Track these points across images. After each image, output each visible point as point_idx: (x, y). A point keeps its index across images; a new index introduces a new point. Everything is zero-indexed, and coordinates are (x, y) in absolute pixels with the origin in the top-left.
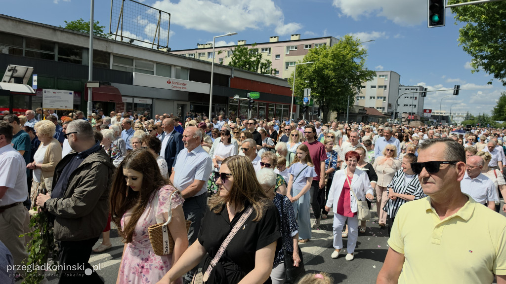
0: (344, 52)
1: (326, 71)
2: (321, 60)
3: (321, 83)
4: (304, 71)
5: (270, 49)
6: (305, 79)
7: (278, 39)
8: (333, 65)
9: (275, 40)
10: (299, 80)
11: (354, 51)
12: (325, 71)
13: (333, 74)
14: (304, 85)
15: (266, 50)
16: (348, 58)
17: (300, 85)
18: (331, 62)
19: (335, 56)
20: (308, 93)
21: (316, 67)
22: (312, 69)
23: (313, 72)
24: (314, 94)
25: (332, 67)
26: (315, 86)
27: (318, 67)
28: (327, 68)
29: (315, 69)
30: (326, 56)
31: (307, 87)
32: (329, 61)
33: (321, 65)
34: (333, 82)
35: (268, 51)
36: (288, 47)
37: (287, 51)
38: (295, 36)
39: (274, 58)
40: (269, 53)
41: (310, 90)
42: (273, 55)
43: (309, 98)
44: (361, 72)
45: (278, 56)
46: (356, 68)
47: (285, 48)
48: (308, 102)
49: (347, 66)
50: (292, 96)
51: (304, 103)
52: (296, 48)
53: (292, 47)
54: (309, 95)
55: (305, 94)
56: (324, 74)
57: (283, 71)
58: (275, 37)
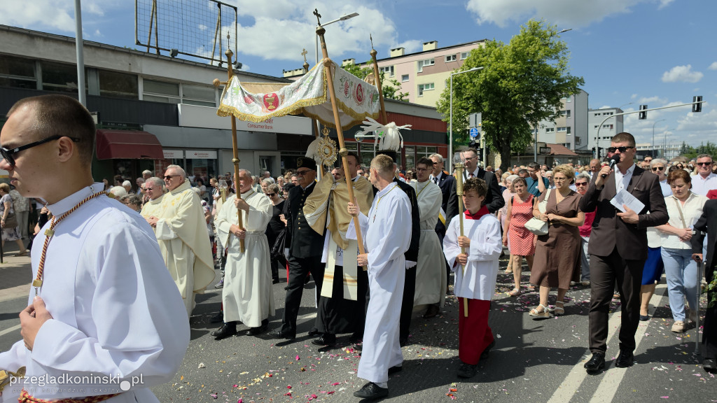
0: (531, 49)
1: (505, 82)
2: (495, 65)
3: (496, 102)
4: (465, 87)
5: (392, 68)
6: (468, 99)
7: (403, 52)
8: (516, 71)
9: (399, 53)
10: (459, 103)
11: (547, 45)
12: (501, 83)
13: (517, 86)
14: (467, 109)
15: (387, 69)
16: (539, 57)
17: (460, 110)
18: (512, 66)
19: (518, 56)
20: (476, 123)
21: (486, 76)
22: (478, 81)
23: (482, 86)
24: (485, 122)
25: (513, 74)
26: (486, 109)
27: (491, 76)
28: (504, 77)
29: (485, 82)
30: (499, 58)
31: (473, 111)
32: (506, 63)
33: (495, 74)
34: (515, 100)
35: (390, 71)
36: (420, 63)
37: (420, 69)
38: (429, 44)
39: (400, 80)
40: (392, 74)
41: (479, 115)
42: (397, 76)
43: (480, 130)
44: (559, 80)
45: (405, 77)
46: (553, 73)
47: (416, 63)
48: (478, 137)
49: (538, 70)
50: (450, 129)
51: (472, 139)
52: (433, 62)
53: (427, 61)
54: (480, 124)
55: (472, 123)
56: (500, 88)
57: (415, 99)
58: (399, 49)
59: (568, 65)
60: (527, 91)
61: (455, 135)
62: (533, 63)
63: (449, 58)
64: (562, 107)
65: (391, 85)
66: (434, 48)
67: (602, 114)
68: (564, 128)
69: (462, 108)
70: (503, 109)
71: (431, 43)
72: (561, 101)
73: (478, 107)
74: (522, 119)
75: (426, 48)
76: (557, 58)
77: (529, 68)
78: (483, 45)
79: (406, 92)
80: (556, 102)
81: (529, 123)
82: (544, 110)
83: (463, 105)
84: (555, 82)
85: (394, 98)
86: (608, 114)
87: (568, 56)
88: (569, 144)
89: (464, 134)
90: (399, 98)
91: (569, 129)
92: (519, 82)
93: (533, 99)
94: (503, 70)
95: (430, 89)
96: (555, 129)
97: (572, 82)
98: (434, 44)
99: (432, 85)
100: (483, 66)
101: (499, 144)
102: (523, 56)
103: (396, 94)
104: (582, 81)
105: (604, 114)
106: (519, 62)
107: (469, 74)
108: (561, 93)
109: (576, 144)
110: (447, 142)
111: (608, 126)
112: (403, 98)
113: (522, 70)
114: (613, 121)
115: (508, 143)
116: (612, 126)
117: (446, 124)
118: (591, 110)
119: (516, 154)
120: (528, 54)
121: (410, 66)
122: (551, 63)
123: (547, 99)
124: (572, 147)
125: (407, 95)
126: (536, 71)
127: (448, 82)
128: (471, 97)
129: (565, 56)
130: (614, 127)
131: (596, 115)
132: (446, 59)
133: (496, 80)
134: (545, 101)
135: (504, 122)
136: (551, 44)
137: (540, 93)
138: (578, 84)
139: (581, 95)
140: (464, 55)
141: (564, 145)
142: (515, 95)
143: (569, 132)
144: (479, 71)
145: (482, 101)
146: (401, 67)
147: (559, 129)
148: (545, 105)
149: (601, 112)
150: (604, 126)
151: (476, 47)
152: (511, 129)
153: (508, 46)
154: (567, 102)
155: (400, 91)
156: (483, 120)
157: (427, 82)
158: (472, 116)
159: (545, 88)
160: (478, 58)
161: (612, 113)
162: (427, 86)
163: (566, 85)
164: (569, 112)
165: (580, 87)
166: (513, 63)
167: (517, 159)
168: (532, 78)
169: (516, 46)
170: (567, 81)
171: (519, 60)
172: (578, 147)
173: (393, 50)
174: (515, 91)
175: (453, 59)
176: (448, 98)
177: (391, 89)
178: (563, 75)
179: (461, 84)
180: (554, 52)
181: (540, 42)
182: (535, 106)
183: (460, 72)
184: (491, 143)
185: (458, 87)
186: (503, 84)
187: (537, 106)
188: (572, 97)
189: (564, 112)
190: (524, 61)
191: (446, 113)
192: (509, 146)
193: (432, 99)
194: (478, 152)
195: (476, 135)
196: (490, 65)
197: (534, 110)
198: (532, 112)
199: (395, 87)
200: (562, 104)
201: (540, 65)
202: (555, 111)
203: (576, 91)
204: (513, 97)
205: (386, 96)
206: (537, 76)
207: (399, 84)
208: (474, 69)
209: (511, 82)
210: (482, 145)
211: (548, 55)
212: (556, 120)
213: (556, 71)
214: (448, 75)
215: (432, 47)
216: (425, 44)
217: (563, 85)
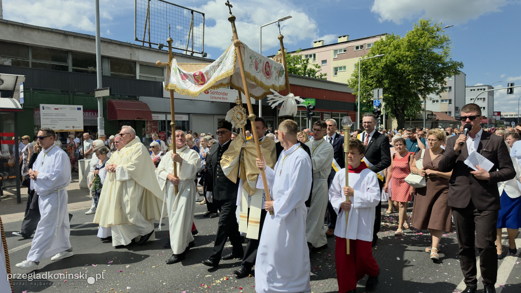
0: (422, 41)
1: (401, 65)
2: (393, 53)
3: (394, 81)
4: (369, 69)
5: (315, 55)
6: (372, 78)
7: (323, 43)
9: (320, 44)
10: (366, 81)
11: (434, 38)
12: (398, 66)
13: (410, 68)
15: (311, 56)
16: (427, 47)
18: (407, 53)
19: (411, 46)
20: (378, 96)
21: (386, 61)
22: (381, 65)
23: (383, 68)
26: (386, 86)
27: (390, 61)
28: (400, 62)
29: (386, 65)
30: (398, 47)
31: (376, 87)
32: (403, 52)
33: (393, 59)
34: (409, 79)
35: (313, 57)
36: (336, 51)
37: (335, 56)
38: (342, 37)
39: (320, 64)
40: (314, 59)
41: (381, 90)
42: (318, 61)
43: (381, 101)
44: (443, 64)
45: (324, 62)
46: (439, 59)
47: (332, 51)
48: (380, 106)
49: (427, 57)
50: (358, 100)
51: (375, 108)
52: (345, 51)
53: (340, 50)
54: (381, 96)
55: (375, 96)
56: (397, 70)
57: (331, 78)
58: (319, 41)
59: (450, 53)
60: (419, 72)
61: (362, 105)
62: (423, 51)
63: (357, 48)
64: (445, 84)
65: (313, 68)
66: (346, 40)
67: (476, 90)
68: (446, 100)
69: (368, 85)
70: (399, 86)
71: (344, 36)
72: (445, 79)
73: (380, 83)
74: (414, 92)
75: (340, 40)
76: (442, 47)
77: (420, 55)
78: (384, 38)
79: (325, 73)
80: (441, 81)
81: (420, 96)
82: (432, 86)
83: (368, 82)
84: (440, 65)
85: (316, 77)
86: (481, 89)
87: (450, 46)
88: (450, 112)
89: (369, 104)
90: (320, 77)
91: (450, 101)
92: (412, 65)
93: (422, 78)
94: (400, 57)
95: (343, 70)
96: (440, 101)
97: (454, 65)
98: (346, 37)
99: (345, 67)
100: (384, 53)
101: (396, 112)
102: (416, 46)
103: (317, 75)
104: (461, 65)
105: (478, 90)
106: (413, 50)
107: (373, 60)
108: (445, 73)
109: (455, 112)
110: (356, 110)
111: (481, 99)
112: (322, 77)
113: (415, 57)
114: (485, 95)
115: (403, 111)
116: (484, 99)
117: (355, 96)
118: (468, 87)
119: (409, 120)
120: (419, 44)
121: (328, 54)
122: (437, 51)
123: (434, 78)
124: (453, 115)
125: (326, 75)
126: (425, 57)
127: (356, 65)
128: (375, 76)
129: (448, 46)
130: (486, 99)
131: (471, 90)
132: (355, 48)
133: (394, 64)
134: (432, 80)
135: (400, 95)
136: (438, 37)
137: (428, 74)
138: (458, 67)
139: (460, 75)
140: (369, 45)
141: (446, 113)
142: (409, 75)
143: (450, 103)
144: (381, 57)
145: (383, 80)
146: (321, 54)
147: (442, 101)
148: (433, 83)
149: (476, 88)
150: (478, 99)
151: (378, 39)
152: (406, 101)
153: (404, 38)
154: (449, 81)
155: (321, 72)
156: (384, 93)
157: (340, 66)
158: (376, 91)
159: (433, 69)
160: (380, 48)
161: (484, 89)
162: (341, 68)
163: (449, 68)
164: (450, 88)
165: (460, 69)
166: (408, 51)
167: (409, 123)
168: (422, 62)
169: (410, 38)
170: (450, 65)
171: (412, 49)
172: (457, 115)
173: (315, 42)
174: (409, 72)
175: (361, 48)
176: (357, 77)
177: (314, 71)
178: (447, 60)
179: (366, 67)
180: (440, 43)
181: (428, 35)
182: (425, 83)
183: (366, 58)
184: (390, 110)
185: (365, 68)
186: (400, 66)
187: (426, 83)
188: (453, 77)
189: (447, 88)
190: (417, 50)
191: (356, 87)
192: (404, 113)
193: (345, 77)
194: (379, 118)
195: (378, 105)
196: (390, 53)
197: (424, 86)
198: (423, 87)
199: (317, 69)
200: (446, 82)
201: (428, 53)
202: (440, 87)
203: (457, 72)
204: (407, 76)
205: (309, 76)
206: (425, 61)
207: (319, 67)
208: (378, 55)
209: (406, 66)
210: (383, 113)
211: (435, 45)
212: (441, 94)
213: (441, 57)
214: (357, 60)
215: (345, 39)
216: (340, 37)
217: (447, 68)
